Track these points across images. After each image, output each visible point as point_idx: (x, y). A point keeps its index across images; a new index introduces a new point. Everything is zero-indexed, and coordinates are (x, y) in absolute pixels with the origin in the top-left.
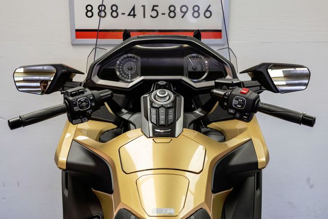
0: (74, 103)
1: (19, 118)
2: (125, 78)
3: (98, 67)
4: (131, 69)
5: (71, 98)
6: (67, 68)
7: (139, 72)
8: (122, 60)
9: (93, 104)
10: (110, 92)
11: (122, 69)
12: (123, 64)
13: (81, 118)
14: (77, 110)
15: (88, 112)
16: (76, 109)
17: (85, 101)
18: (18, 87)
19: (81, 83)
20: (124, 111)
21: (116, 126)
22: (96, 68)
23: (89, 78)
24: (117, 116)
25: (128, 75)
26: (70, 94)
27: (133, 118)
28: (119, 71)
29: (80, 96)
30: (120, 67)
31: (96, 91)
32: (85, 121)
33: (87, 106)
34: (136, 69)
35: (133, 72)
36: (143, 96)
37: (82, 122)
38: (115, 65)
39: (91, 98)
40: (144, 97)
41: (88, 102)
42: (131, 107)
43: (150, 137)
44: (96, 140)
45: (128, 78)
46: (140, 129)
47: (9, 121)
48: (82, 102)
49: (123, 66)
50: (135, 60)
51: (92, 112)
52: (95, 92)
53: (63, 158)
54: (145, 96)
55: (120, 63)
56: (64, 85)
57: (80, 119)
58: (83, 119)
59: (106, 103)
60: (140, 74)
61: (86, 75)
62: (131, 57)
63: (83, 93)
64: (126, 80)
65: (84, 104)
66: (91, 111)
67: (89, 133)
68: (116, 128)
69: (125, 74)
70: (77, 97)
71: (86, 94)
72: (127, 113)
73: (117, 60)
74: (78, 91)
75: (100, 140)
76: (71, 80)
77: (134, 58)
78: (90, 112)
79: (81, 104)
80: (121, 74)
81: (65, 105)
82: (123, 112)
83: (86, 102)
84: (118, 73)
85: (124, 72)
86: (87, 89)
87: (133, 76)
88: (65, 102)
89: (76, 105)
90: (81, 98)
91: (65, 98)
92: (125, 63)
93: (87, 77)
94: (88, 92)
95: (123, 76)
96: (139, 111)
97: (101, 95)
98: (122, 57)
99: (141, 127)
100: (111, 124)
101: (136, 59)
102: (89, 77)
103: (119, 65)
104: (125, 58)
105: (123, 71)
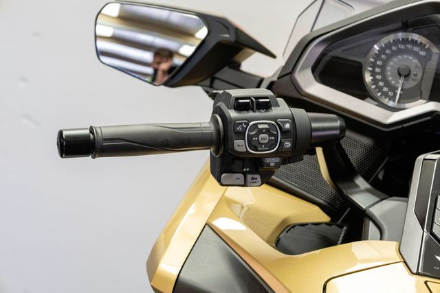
0: (239, 128)
1: (87, 132)
2: (385, 95)
3: (320, 49)
4: (407, 76)
5: (233, 114)
6: (237, 31)
7: (427, 87)
8: (388, 46)
9: (288, 145)
10: (338, 124)
11: (383, 67)
12: (389, 57)
13: (245, 174)
14: (243, 149)
15: (267, 160)
16: (240, 145)
17: (267, 131)
18: (101, 53)
19: (262, 80)
20: (361, 182)
21: (326, 218)
22: (314, 51)
23: (288, 72)
24: (339, 191)
25: (394, 89)
26: (232, 101)
27: (382, 209)
28: (373, 74)
29: (257, 114)
30: (379, 63)
31: (303, 111)
32: (253, 183)
33: (270, 145)
34: (419, 77)
35: (411, 84)
36: (421, 157)
37: (245, 185)
38: (366, 55)
39: (287, 126)
40: (424, 159)
41: (276, 136)
42: (380, 177)
43: (418, 274)
44: (268, 242)
45: (393, 99)
46: (394, 244)
47: (61, 133)
48: (261, 131)
49: (385, 63)
50: (422, 53)
51: (278, 166)
52: (300, 113)
53: (170, 267)
54: (429, 156)
55: (382, 51)
56: (217, 75)
57: (241, 176)
58: (249, 177)
59: (319, 151)
60: (427, 93)
61: (280, 62)
62: (414, 42)
63: (267, 106)
64: (386, 101)
65: (264, 138)
66: (277, 160)
67: (251, 218)
68: (327, 224)
69: (387, 84)
70: (251, 114)
71: (274, 111)
72: (367, 191)
73: (375, 42)
74: (257, 98)
75: (278, 244)
76: (237, 66)
77: (421, 46)
78: (272, 162)
79: (257, 135)
80: (375, 81)
81: (212, 128)
82: (357, 186)
83: (270, 135)
84: (368, 78)
85: (384, 79)
86: (280, 101)
87: (408, 96)
88: (214, 120)
89: (241, 135)
90: (259, 119)
91: (217, 110)
92: (394, 54)
93: (284, 68)
94: (282, 109)
95: (380, 89)
96: (403, 192)
97: (314, 125)
98: (391, 38)
99: (399, 239)
100: (317, 208)
101: (428, 51)
102: (290, 71)
103: (377, 57)
104: (396, 42)
105: (383, 73)
